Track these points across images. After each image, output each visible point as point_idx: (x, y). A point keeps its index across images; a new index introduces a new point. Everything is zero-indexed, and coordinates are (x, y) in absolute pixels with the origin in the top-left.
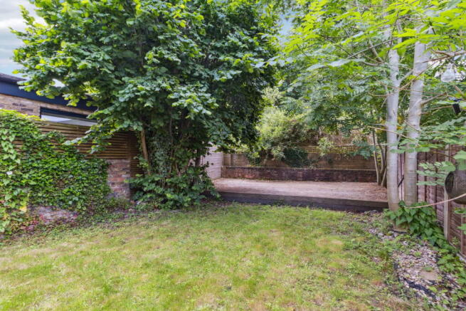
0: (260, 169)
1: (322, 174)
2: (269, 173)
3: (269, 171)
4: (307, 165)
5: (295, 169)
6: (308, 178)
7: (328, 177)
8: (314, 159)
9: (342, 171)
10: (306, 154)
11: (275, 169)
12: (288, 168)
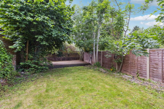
0: (48, 58)
1: (67, 59)
2: (51, 59)
3: (51, 58)
4: (63, 56)
5: (60, 57)
6: (63, 60)
7: (68, 59)
8: (64, 55)
9: (72, 58)
10: (62, 53)
11: (54, 58)
12: (58, 57)
